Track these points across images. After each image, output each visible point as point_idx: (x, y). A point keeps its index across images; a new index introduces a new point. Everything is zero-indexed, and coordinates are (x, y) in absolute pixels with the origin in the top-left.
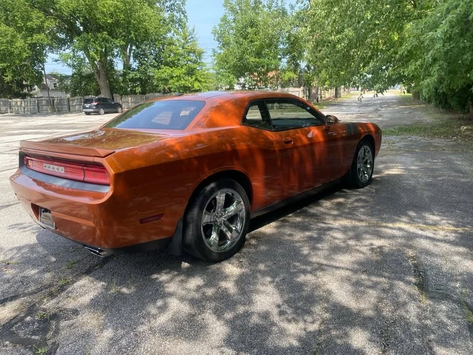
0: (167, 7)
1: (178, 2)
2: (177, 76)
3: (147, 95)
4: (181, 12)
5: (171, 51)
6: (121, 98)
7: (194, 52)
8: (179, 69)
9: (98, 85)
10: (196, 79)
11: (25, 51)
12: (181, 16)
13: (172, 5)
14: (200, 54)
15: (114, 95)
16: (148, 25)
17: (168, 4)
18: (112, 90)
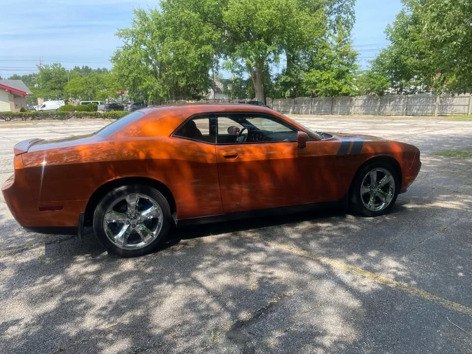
0: (335, 9)
1: (347, 3)
2: (324, 80)
3: (296, 99)
4: (348, 13)
5: (324, 55)
6: (272, 102)
7: (347, 55)
8: (329, 73)
9: (254, 89)
10: (346, 83)
11: (195, 60)
12: (348, 17)
13: (340, 7)
14: (353, 57)
15: (267, 98)
16: (304, 30)
17: (336, 6)
18: (266, 94)
